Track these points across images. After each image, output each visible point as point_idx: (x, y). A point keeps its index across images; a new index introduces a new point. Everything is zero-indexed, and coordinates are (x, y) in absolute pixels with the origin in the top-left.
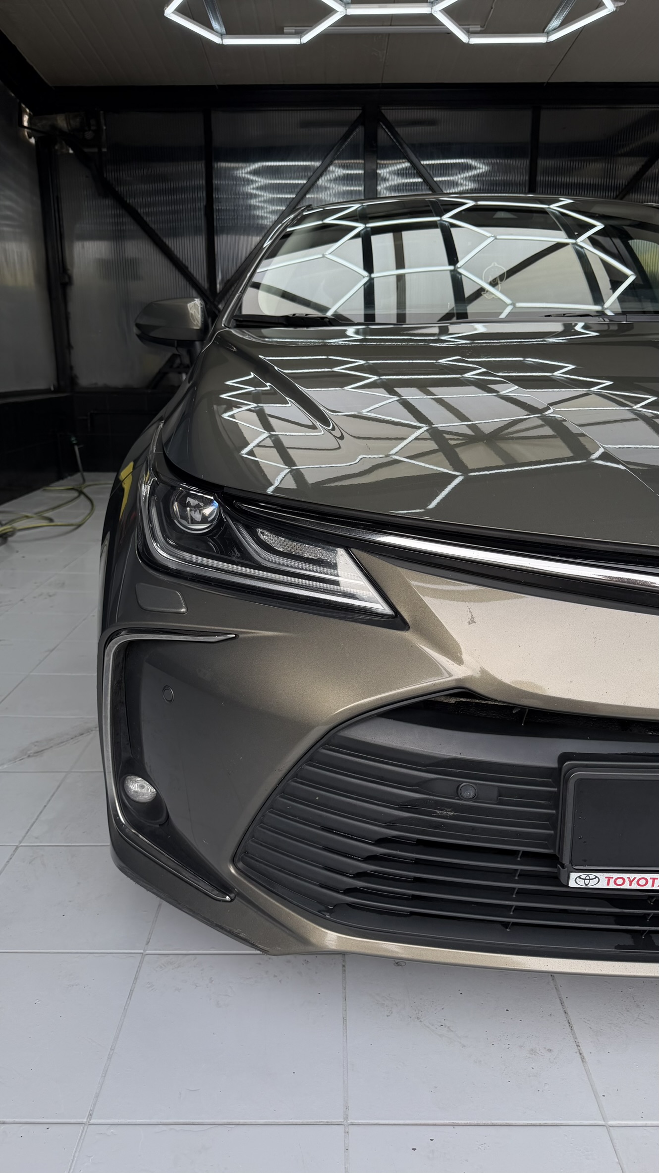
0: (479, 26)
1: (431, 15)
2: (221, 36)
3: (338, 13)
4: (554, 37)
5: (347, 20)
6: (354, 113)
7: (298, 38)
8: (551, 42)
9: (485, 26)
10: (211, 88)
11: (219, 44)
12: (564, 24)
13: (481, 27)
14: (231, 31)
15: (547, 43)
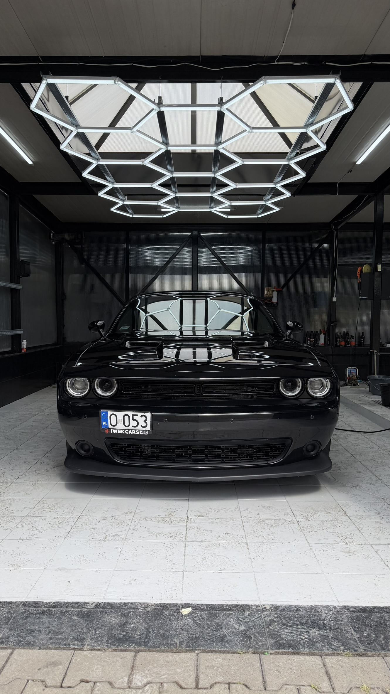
1: (212, 212)
2: (132, 214)
3: (175, 211)
5: (178, 212)
8: (259, 218)
11: (131, 217)
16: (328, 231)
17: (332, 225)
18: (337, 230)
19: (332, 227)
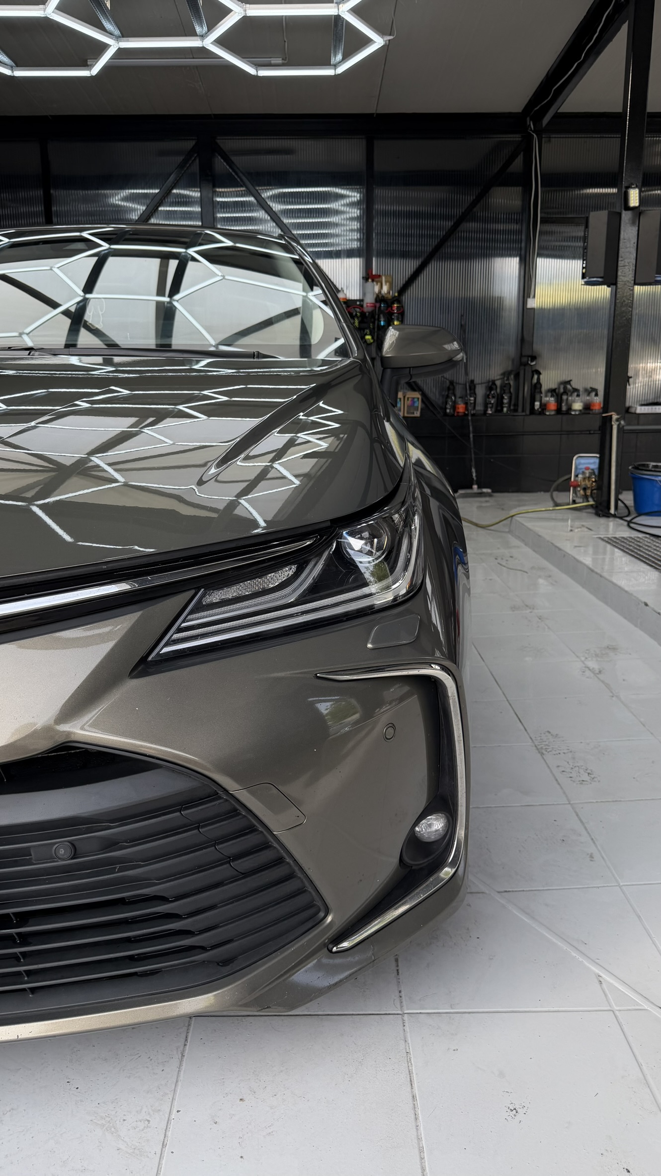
0: (281, 59)
1: (203, 48)
2: (12, 68)
3: (111, 47)
4: (341, 70)
5: (121, 52)
6: (189, 144)
7: (88, 70)
8: (338, 74)
9: (287, 59)
10: (45, 118)
11: (10, 76)
12: (346, 57)
13: (283, 59)
14: (19, 63)
15: (335, 75)
16: (517, 138)
17: (528, 119)
18: (539, 132)
19: (528, 123)
